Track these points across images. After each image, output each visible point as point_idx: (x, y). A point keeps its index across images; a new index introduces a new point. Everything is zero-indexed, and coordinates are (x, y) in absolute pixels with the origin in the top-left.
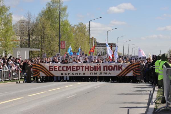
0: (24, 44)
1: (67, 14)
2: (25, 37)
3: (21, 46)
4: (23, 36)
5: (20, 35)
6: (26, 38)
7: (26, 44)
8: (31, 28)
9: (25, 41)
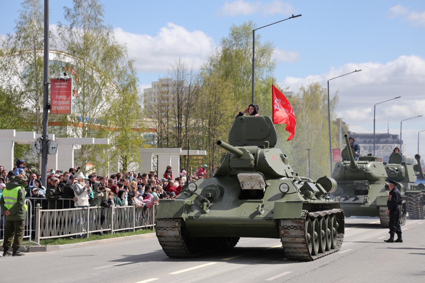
0: (167, 139)
1: (273, 64)
2: (169, 123)
3: (160, 145)
4: (165, 120)
5: (158, 118)
6: (173, 123)
7: (171, 140)
8: (185, 99)
9: (170, 130)
